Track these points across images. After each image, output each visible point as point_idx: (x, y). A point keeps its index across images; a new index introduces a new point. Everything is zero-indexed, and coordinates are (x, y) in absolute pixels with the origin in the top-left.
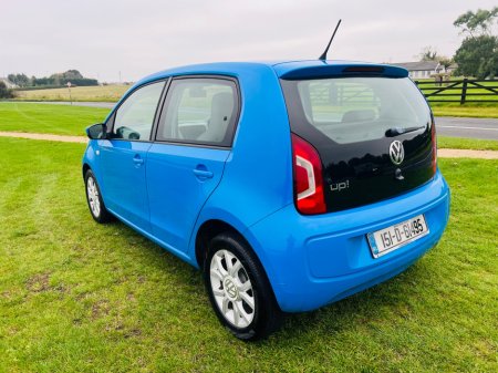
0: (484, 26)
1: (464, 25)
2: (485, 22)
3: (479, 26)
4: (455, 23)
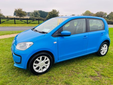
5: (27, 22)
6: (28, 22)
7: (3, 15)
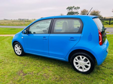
0: (72, 10)
1: (68, 9)
2: (72, 9)
3: (71, 10)
4: (67, 9)
5: (109, 23)
6: (111, 23)
7: (102, 17)
